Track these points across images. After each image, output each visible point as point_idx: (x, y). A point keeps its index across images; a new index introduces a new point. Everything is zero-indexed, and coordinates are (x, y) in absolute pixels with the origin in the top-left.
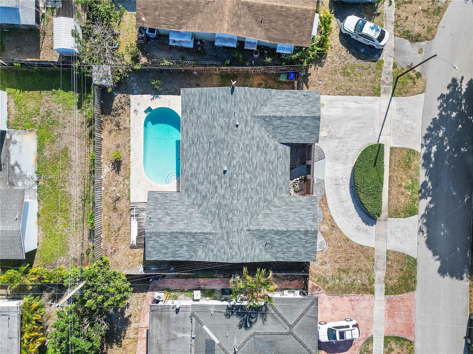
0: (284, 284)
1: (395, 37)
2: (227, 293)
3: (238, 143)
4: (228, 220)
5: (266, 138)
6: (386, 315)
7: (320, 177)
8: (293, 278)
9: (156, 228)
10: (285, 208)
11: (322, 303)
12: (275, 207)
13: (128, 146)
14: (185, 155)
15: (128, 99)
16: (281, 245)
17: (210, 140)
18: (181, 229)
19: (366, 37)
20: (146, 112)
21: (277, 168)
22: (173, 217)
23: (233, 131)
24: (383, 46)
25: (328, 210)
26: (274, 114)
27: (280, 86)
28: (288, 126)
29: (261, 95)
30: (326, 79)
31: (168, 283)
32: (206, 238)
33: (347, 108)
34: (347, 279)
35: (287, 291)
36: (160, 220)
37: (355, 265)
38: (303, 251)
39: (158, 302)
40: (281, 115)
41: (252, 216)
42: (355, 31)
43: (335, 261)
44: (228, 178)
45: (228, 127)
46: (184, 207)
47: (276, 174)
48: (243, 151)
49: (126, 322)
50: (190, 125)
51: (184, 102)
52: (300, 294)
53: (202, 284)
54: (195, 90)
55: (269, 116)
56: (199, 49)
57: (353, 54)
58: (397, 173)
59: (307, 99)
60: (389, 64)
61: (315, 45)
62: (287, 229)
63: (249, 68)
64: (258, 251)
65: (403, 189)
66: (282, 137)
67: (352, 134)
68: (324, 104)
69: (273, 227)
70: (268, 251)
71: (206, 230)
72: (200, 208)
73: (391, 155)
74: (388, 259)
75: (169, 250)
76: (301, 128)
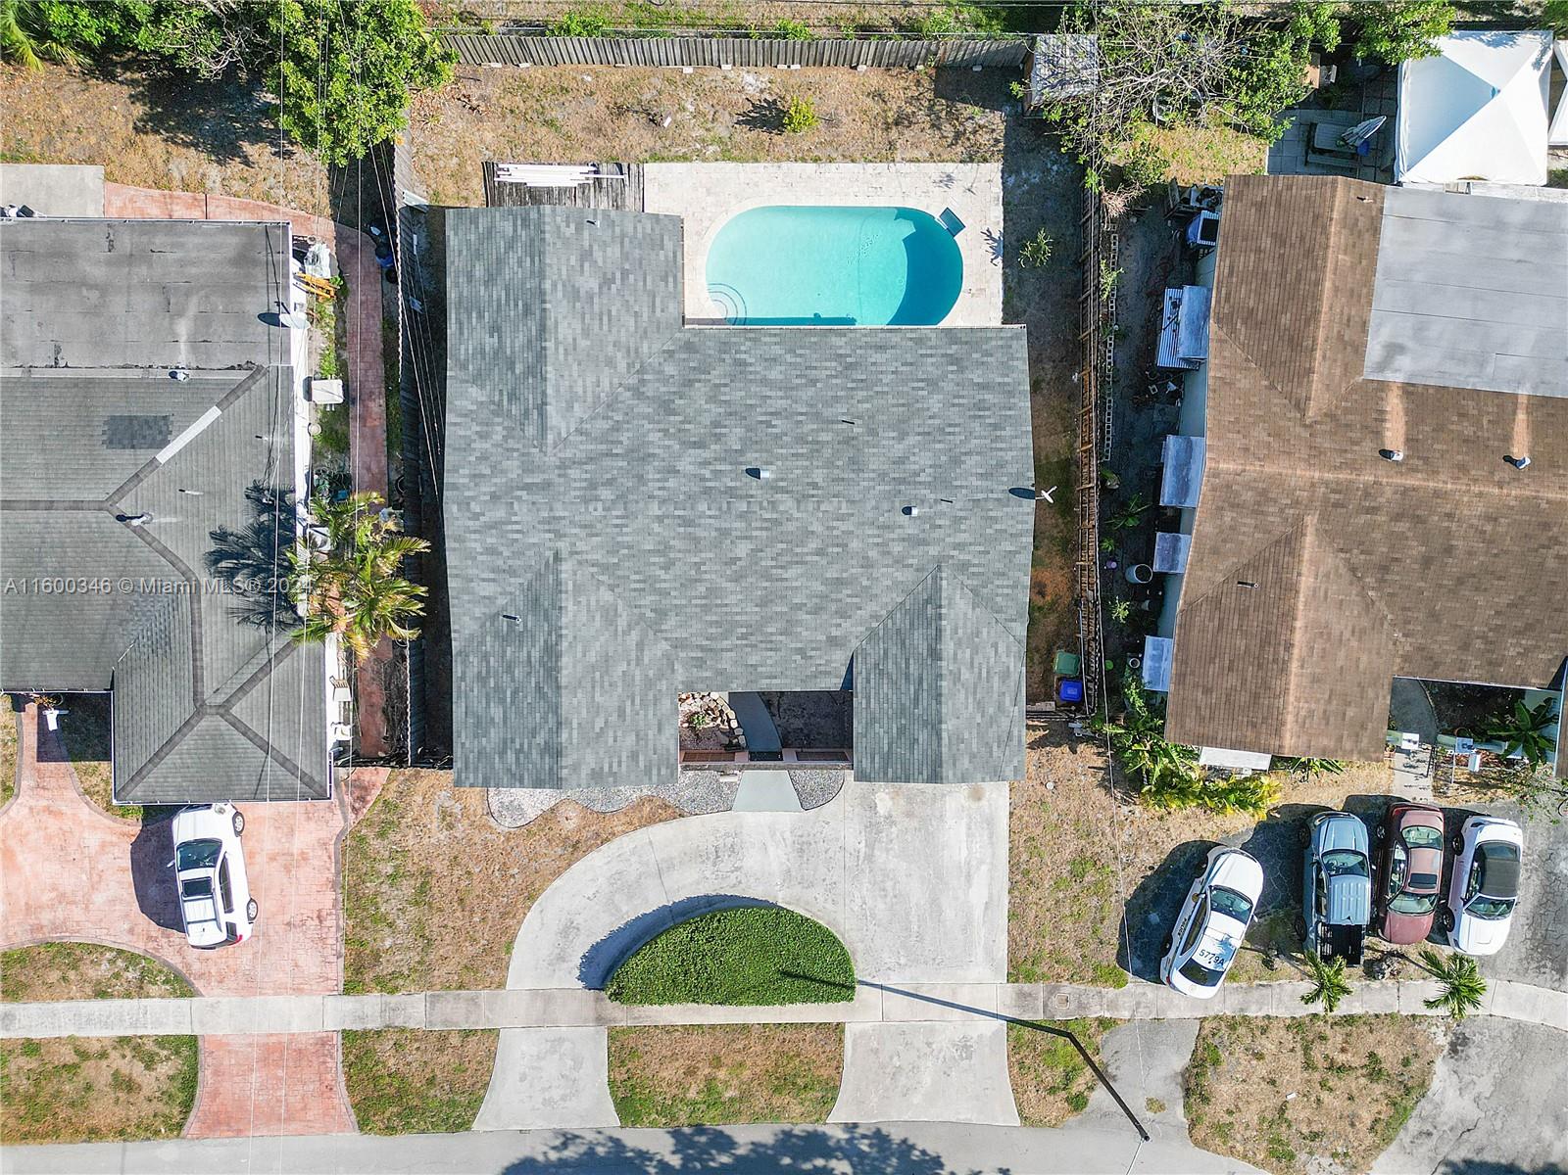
0: (374, 688)
1: (1198, 1022)
2: (336, 492)
3: (852, 515)
4: (593, 485)
5: (869, 608)
6: (274, 1039)
7: (741, 796)
8: (394, 719)
9: (559, 245)
10: (637, 678)
11: (309, 819)
12: (640, 646)
13: (834, 155)
14: (807, 340)
15: (987, 156)
16: (510, 670)
17: (860, 422)
18: (556, 327)
19: (1199, 924)
20: (947, 214)
21: (771, 650)
22: (596, 300)
23: (889, 496)
24: (1170, 982)
25: (633, 826)
26: (948, 632)
27: (1038, 654)
28: (907, 678)
29: (1008, 587)
30: (1063, 805)
31: (365, 294)
32: (526, 414)
33: (969, 876)
34: (393, 901)
35: (350, 699)
36: (586, 255)
37: (445, 926)
38: (489, 742)
39: (300, 256)
40: (944, 655)
41: (605, 568)
42: (1217, 888)
43: (456, 858)
44: (733, 484)
45: (902, 481)
46: (632, 340)
47: (752, 646)
48: (826, 533)
49: (224, 148)
50: (909, 356)
51: (983, 335)
52: (340, 743)
53: (365, 407)
54: (1023, 372)
55: (940, 617)
56: (1153, 388)
57: (1142, 888)
58: (759, 1048)
59: (999, 737)
60: (1112, 1005)
61: (1172, 761)
62: (566, 687)
63: (1093, 551)
64: (488, 589)
65: (706, 1072)
66: (871, 661)
67: (886, 896)
68: (979, 799)
69: (570, 638)
70: (488, 624)
71: (554, 414)
72: (629, 394)
73: (817, 1028)
74: (467, 1034)
75: (482, 288)
76: (903, 722)
